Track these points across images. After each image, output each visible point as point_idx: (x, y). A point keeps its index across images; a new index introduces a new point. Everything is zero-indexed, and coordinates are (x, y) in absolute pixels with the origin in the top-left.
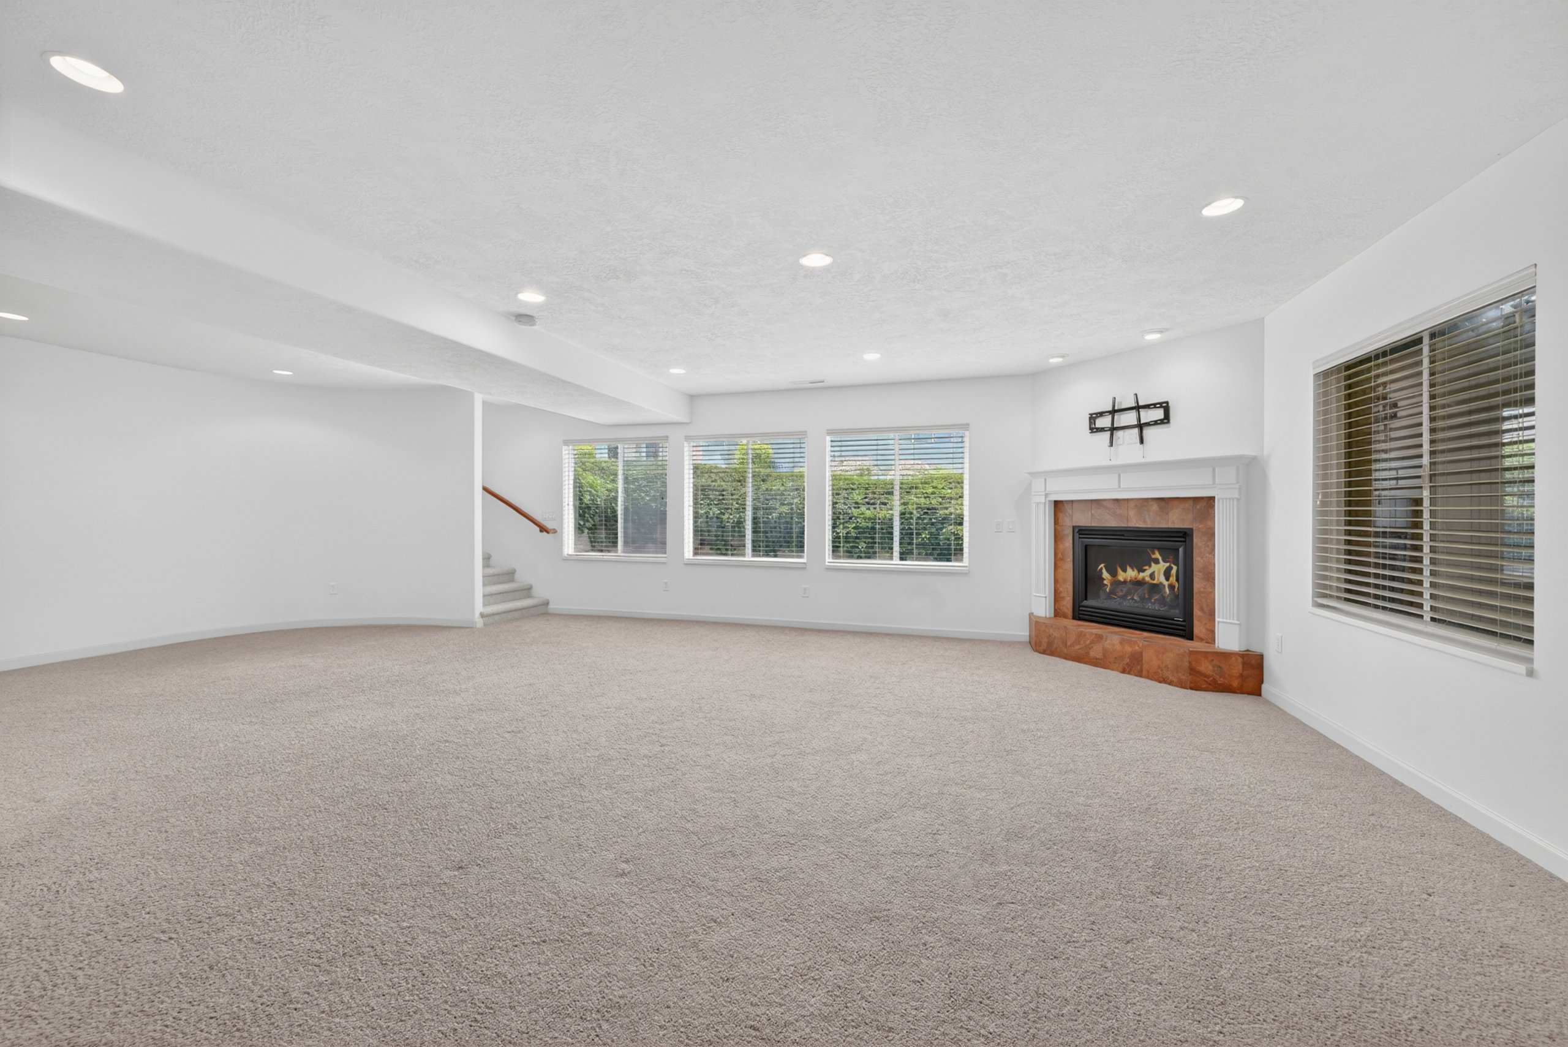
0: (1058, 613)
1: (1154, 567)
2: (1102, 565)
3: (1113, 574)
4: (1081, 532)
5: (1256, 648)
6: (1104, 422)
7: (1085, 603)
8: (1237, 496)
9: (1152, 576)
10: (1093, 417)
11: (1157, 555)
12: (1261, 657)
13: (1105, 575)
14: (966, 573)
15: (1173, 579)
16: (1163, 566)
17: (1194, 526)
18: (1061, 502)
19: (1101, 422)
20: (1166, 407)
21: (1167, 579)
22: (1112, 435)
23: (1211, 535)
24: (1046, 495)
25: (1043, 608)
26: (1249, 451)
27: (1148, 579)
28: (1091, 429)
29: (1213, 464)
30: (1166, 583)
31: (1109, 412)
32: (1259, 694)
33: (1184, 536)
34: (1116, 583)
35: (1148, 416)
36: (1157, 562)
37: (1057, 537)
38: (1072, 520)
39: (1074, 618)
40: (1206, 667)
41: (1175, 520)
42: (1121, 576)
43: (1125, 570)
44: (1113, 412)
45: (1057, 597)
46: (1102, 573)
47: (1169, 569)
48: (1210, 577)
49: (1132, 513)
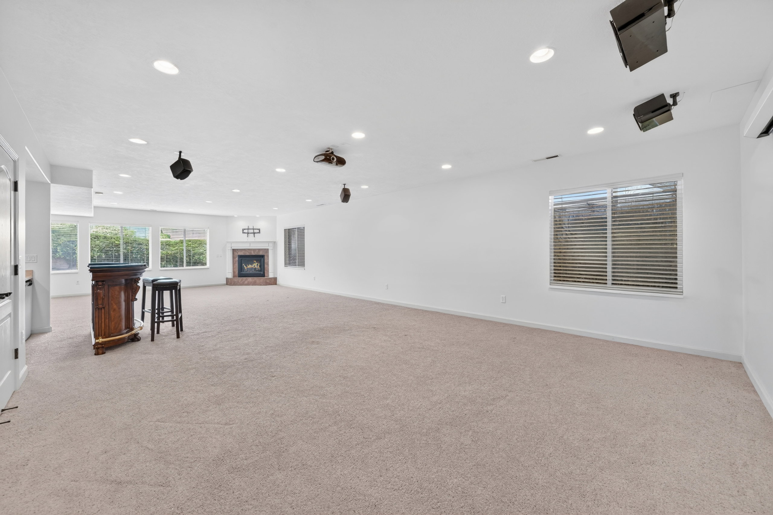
0: (234, 276)
1: (255, 264)
2: (244, 264)
3: (247, 266)
4: (240, 257)
5: (275, 277)
6: (246, 231)
7: (242, 273)
8: (272, 248)
9: (254, 266)
10: (243, 230)
11: (255, 262)
12: (276, 278)
13: (245, 267)
14: (208, 269)
15: (258, 267)
16: (256, 264)
17: (265, 254)
18: (235, 249)
19: (245, 231)
20: (259, 230)
21: (257, 267)
22: (248, 235)
23: (268, 256)
24: (231, 248)
25: (230, 276)
26: (275, 241)
27: (253, 267)
28: (243, 233)
29: (268, 242)
30: (257, 268)
31: (247, 229)
32: (276, 284)
33: (263, 256)
34: (247, 269)
35: (256, 231)
36: (255, 263)
37: (234, 258)
38: (238, 253)
39: (238, 277)
40: (268, 281)
41: (261, 253)
42: (248, 267)
43: (249, 265)
44: (248, 229)
45: (234, 272)
46: (244, 266)
47: (258, 264)
48: (268, 264)
49: (252, 252)
